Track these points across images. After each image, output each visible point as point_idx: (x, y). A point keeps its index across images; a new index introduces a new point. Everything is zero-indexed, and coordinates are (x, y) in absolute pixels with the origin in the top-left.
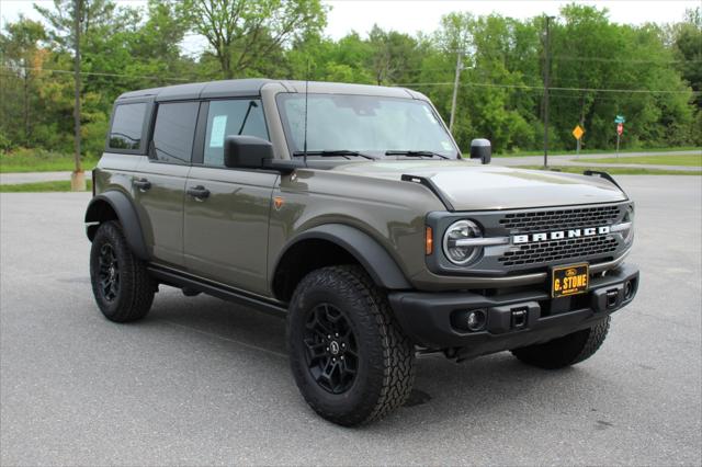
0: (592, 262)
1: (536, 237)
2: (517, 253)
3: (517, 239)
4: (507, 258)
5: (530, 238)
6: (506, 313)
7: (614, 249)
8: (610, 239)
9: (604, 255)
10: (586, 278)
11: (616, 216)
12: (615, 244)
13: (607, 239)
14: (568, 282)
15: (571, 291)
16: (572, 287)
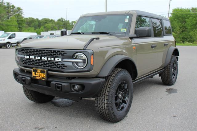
0: (49, 70)
1: (31, 57)
2: (25, 61)
3: (26, 57)
4: (23, 62)
7: (64, 68)
8: (61, 64)
9: (57, 69)
10: (45, 75)
11: (64, 55)
12: (64, 66)
13: (59, 63)
14: (38, 74)
15: (39, 78)
16: (40, 77)
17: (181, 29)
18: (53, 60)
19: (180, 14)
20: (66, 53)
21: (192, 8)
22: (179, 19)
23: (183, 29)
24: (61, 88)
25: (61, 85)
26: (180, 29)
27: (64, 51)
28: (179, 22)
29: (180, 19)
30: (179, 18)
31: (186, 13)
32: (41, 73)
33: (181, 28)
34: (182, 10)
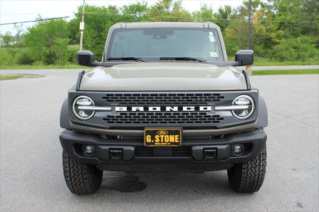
0: (185, 128)
1: (134, 109)
2: (116, 117)
3: (117, 109)
4: (108, 119)
5: (129, 109)
6: (105, 150)
7: (219, 122)
8: (211, 115)
9: (203, 124)
10: (179, 137)
11: (219, 100)
12: (218, 119)
13: (207, 115)
14: (160, 138)
15: (164, 144)
16: (164, 142)
17: (95, 40)
18: (194, 110)
19: (91, 15)
20: (223, 97)
21: (110, 6)
22: (90, 24)
23: (98, 40)
24: (215, 154)
25: (215, 150)
26: (92, 41)
27: (219, 94)
28: (90, 28)
29: (93, 23)
30: (90, 21)
31: (101, 14)
32: (169, 135)
33: (94, 38)
34: (93, 9)
